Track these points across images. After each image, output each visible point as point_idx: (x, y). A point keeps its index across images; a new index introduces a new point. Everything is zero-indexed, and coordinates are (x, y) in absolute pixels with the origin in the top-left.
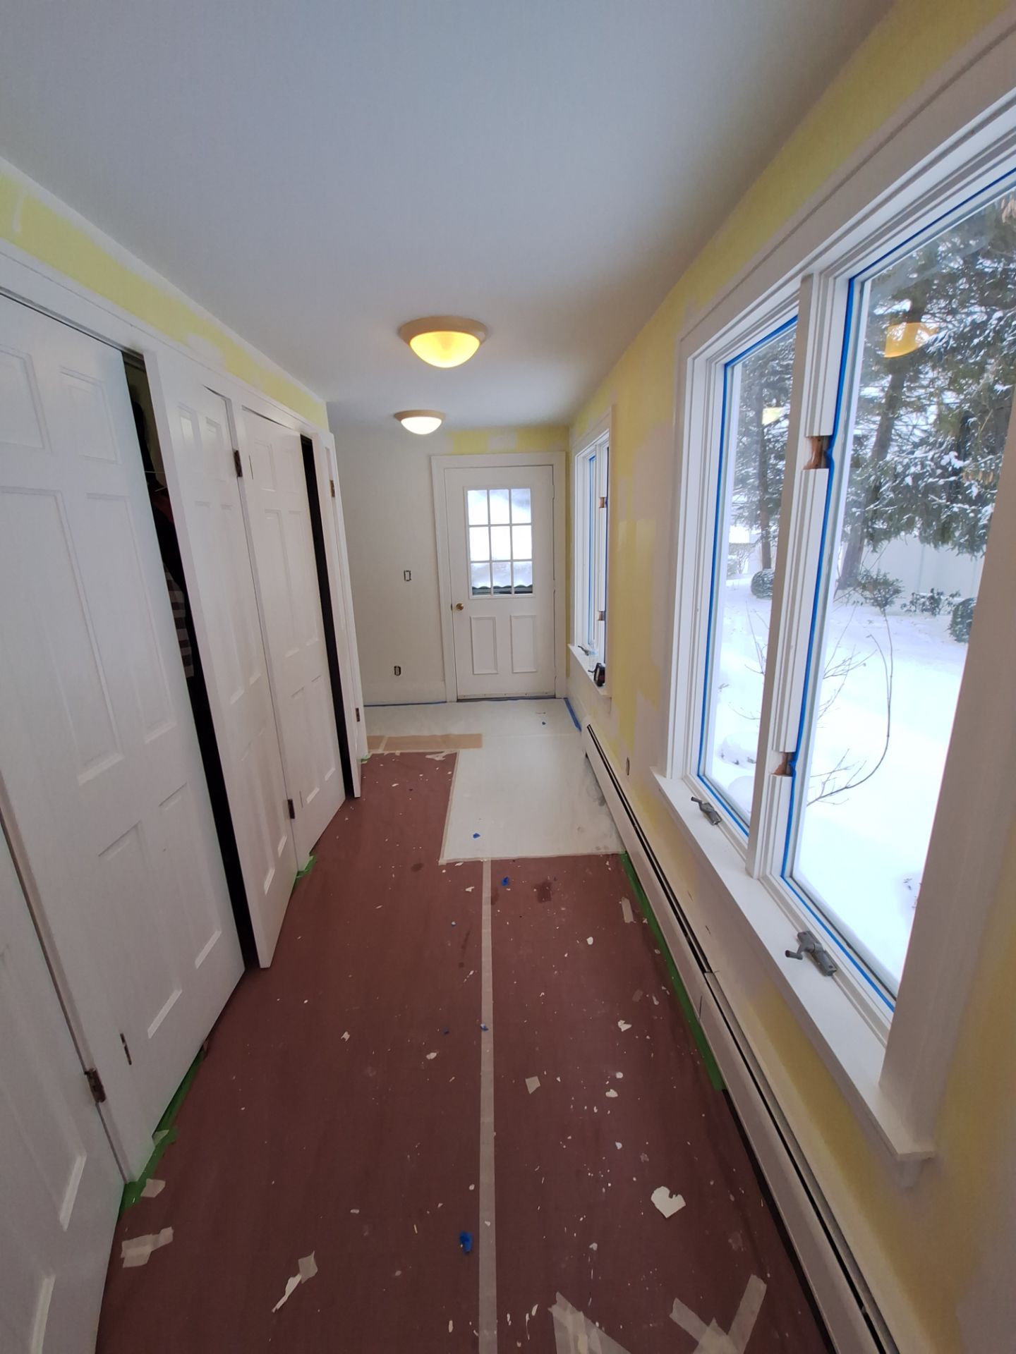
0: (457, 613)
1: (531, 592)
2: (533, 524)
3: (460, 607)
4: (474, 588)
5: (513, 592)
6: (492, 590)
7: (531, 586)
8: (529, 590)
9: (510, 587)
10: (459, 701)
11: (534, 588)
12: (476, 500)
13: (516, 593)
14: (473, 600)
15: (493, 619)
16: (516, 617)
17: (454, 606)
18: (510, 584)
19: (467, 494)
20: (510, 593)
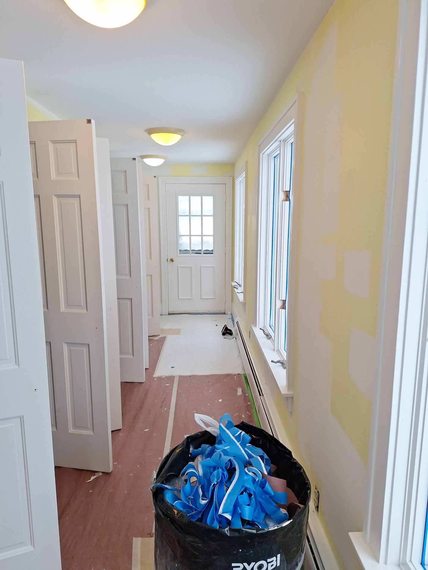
0: (170, 263)
1: (212, 253)
2: (214, 216)
3: (172, 260)
4: (180, 250)
5: (202, 253)
6: (191, 251)
7: (212, 250)
8: (210, 252)
9: (201, 250)
10: (169, 314)
11: (214, 251)
12: (183, 202)
13: (204, 253)
14: (179, 256)
15: (191, 268)
16: (204, 267)
17: (169, 260)
18: (201, 249)
19: (178, 198)
20: (200, 253)
